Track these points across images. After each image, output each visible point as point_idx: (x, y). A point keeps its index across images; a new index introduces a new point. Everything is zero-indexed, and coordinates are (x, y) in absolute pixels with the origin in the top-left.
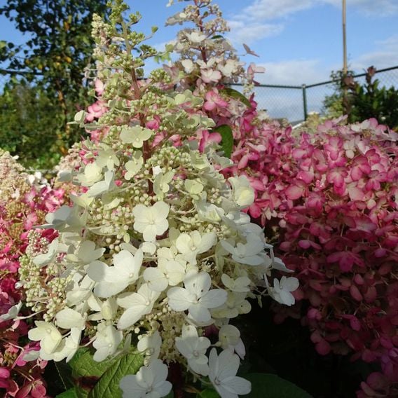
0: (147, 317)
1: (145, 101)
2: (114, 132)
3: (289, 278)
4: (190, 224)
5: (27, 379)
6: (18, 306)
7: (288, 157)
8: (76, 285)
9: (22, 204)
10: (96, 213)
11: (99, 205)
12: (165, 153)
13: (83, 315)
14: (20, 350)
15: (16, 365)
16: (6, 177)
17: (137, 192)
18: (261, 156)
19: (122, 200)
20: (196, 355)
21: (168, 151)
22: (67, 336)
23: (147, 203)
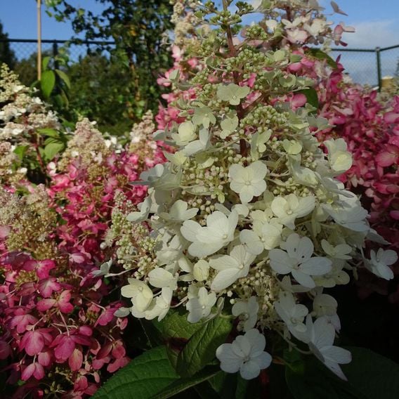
0: (240, 281)
1: (242, 58)
2: (209, 90)
3: (387, 251)
4: (285, 187)
5: (107, 339)
6: (109, 263)
7: (373, 122)
8: (165, 245)
9: (103, 167)
10: (188, 172)
11: (192, 164)
12: (261, 112)
13: (174, 275)
14: (102, 309)
15: (98, 325)
16: (89, 141)
17: (231, 152)
18: (348, 120)
19: (216, 159)
20: (294, 322)
21: (265, 110)
22: (158, 296)
23: (241, 163)
